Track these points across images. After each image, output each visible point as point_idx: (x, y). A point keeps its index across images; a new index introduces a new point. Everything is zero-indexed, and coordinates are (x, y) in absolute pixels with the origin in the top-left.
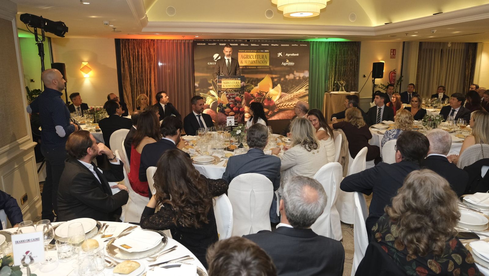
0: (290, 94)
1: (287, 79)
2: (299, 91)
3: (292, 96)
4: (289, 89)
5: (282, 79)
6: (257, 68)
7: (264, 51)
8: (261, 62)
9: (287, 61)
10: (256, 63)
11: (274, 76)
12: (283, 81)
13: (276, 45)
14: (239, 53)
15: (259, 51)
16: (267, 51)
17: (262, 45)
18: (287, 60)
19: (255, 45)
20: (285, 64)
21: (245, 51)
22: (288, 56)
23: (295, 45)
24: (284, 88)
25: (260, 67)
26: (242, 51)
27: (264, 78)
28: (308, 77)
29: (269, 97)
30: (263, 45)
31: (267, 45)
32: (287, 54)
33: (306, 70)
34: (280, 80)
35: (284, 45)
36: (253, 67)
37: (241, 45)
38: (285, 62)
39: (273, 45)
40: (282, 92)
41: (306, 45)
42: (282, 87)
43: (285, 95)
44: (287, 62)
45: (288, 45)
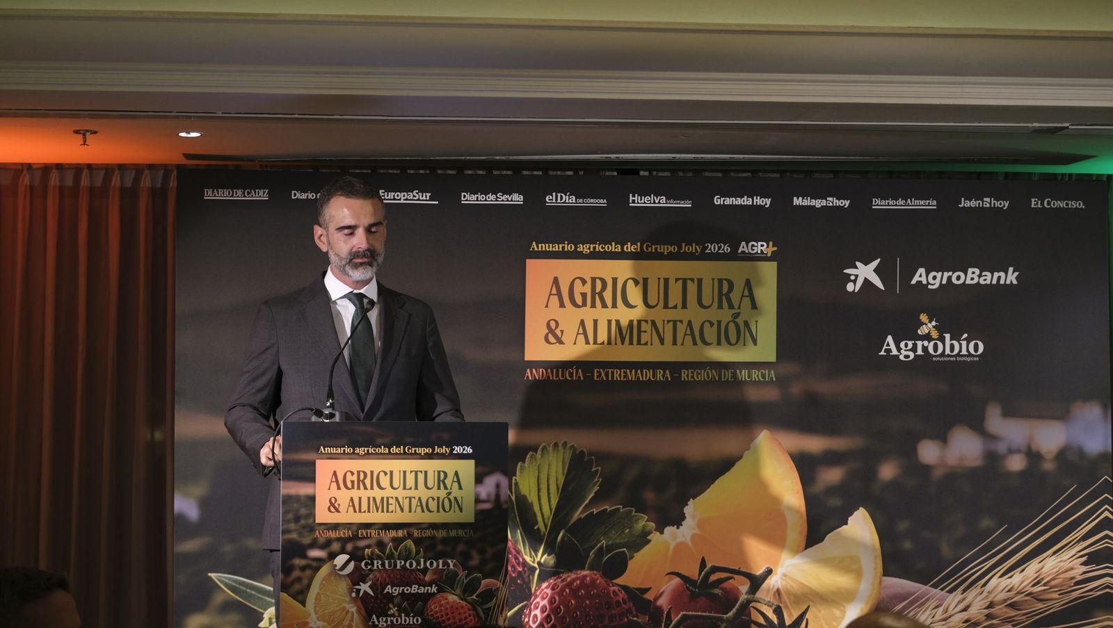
0: (957, 595)
1: (925, 470)
2: (1032, 568)
3: (977, 611)
4: (946, 551)
5: (888, 471)
6: (677, 380)
7: (735, 247)
8: (710, 333)
9: (928, 327)
10: (668, 338)
11: (814, 444)
12: (892, 485)
13: (833, 201)
14: (531, 264)
15: (694, 248)
16: (760, 247)
17: (718, 201)
18: (924, 318)
19: (662, 202)
20: (905, 352)
21: (584, 248)
22: (935, 285)
23: (987, 202)
24: (907, 545)
25: (703, 376)
26: (557, 248)
27: (740, 458)
28: (1102, 457)
29: (778, 611)
30: (729, 201)
31: (759, 201)
32: (920, 276)
33: (1087, 398)
34: (868, 474)
35: (900, 204)
36: (648, 375)
37: (550, 200)
38: (907, 331)
39: (807, 202)
40: (886, 573)
41: (1079, 205)
42: (885, 533)
43: (920, 602)
44: (928, 337)
45: (932, 204)
